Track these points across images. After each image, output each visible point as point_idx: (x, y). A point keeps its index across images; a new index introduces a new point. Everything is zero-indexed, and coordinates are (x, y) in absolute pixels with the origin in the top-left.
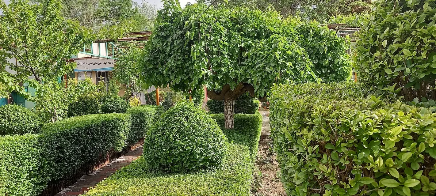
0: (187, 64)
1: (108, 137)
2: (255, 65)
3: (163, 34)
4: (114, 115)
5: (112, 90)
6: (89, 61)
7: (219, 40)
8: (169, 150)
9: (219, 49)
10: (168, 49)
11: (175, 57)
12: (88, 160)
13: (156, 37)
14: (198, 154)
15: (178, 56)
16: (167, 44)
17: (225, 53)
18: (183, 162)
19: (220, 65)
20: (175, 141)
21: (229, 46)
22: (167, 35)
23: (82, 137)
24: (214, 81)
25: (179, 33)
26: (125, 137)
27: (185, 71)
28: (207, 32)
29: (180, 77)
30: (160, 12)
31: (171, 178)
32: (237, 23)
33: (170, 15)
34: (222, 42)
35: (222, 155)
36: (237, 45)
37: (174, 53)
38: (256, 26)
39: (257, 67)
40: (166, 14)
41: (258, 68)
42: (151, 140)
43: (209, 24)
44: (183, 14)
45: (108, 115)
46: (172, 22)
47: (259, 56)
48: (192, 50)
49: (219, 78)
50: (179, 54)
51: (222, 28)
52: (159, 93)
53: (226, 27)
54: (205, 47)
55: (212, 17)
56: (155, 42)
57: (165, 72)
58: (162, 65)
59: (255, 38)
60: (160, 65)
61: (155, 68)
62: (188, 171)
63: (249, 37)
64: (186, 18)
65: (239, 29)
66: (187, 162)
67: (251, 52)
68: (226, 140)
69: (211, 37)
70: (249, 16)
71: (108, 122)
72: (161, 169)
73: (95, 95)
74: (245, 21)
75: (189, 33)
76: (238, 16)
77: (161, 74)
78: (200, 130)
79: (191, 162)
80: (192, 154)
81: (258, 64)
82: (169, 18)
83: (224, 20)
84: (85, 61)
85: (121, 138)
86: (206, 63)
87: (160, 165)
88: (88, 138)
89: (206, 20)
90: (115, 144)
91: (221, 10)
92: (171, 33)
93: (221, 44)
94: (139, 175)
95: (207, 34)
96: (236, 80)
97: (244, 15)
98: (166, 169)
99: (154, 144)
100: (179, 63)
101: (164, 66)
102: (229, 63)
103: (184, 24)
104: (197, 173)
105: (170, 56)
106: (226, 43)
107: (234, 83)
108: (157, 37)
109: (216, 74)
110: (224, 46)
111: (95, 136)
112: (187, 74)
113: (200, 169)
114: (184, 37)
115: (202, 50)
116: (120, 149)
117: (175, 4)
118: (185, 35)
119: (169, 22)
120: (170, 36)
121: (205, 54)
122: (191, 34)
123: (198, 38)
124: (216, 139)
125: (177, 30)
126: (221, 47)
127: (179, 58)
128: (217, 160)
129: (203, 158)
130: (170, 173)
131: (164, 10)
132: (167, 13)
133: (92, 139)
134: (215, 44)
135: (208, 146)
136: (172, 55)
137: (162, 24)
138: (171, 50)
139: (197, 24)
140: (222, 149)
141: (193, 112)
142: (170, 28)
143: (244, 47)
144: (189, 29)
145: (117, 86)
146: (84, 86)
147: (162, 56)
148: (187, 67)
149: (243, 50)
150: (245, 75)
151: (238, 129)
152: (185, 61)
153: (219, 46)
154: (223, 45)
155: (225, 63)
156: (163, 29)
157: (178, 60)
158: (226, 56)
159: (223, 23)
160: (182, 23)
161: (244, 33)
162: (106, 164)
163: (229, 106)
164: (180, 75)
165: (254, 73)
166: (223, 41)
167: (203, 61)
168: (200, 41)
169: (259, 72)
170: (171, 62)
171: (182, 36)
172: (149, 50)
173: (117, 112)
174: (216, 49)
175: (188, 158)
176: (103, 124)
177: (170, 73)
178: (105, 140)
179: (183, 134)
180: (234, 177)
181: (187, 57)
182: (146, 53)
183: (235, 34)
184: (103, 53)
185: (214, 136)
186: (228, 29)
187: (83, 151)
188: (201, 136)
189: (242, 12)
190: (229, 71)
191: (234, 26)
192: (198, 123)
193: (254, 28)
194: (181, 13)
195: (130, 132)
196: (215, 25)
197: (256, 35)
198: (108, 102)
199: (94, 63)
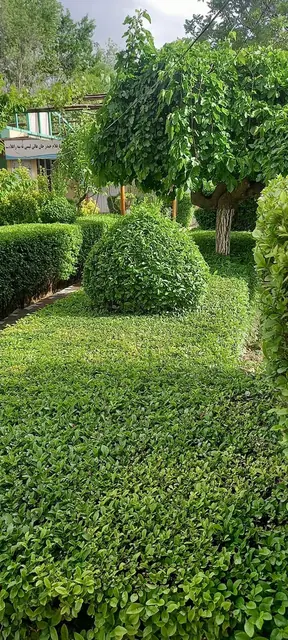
0: (160, 147)
1: (48, 258)
2: (270, 149)
3: (125, 94)
4: (57, 226)
5: (56, 189)
6: (26, 143)
7: (213, 104)
8: (118, 279)
9: (213, 121)
10: (132, 121)
11: (141, 134)
12: (20, 288)
13: (113, 100)
14: (160, 288)
15: (147, 132)
16: (130, 112)
17: (222, 128)
18: (137, 298)
19: (212, 149)
20: (126, 267)
21: (230, 116)
22: (130, 97)
23: (11, 256)
24: (201, 177)
25: (150, 92)
26: (73, 260)
27: (157, 158)
28: (195, 90)
29: (148, 168)
30: (120, 56)
31: (119, 320)
32: (248, 75)
33: (137, 61)
34: (218, 108)
35: (197, 292)
36: (243, 114)
37: (140, 127)
38: (279, 79)
39: (273, 152)
40: (130, 59)
41: (275, 154)
42: (93, 263)
43: (198, 77)
44: (158, 59)
45: (49, 225)
46: (139, 74)
47: (279, 134)
48: (168, 122)
49: (209, 170)
50: (148, 129)
51: (221, 83)
52: (125, 196)
53: (227, 81)
54: (189, 117)
55: (204, 63)
56: (111, 108)
57: (125, 159)
58: (122, 148)
59: (276, 101)
60: (118, 147)
61: (111, 153)
62: (145, 313)
63: (266, 99)
64: (162, 66)
65: (250, 84)
66: (143, 299)
67: (266, 126)
68: (206, 270)
69: (200, 100)
70: (269, 60)
71: (48, 235)
72: (107, 306)
73: (34, 196)
74: (263, 69)
75: (164, 93)
76: (249, 61)
77: (120, 162)
78: (165, 253)
79: (149, 299)
80: (151, 288)
81: (276, 147)
82: (136, 66)
83: (225, 69)
84: (19, 143)
85: (68, 261)
86: (189, 145)
87: (106, 300)
88: (20, 258)
89: (194, 69)
90: (59, 269)
91: (221, 51)
92: (137, 93)
93: (217, 112)
94: (76, 313)
95: (195, 95)
96: (236, 175)
97: (260, 59)
98: (114, 307)
99: (97, 270)
100: (148, 144)
101: (124, 150)
102: (228, 146)
103: (157, 76)
104: (157, 316)
105: (134, 132)
106: (225, 111)
107: (233, 180)
108: (116, 99)
109: (204, 164)
110: (222, 115)
111: (30, 255)
112: (159, 163)
113: (162, 310)
114: (156, 100)
115: (185, 122)
116: (66, 277)
117: (145, 41)
118: (159, 97)
119: (135, 74)
120: (134, 98)
121: (189, 129)
122: (168, 94)
123: (178, 102)
124: (189, 267)
125: (147, 87)
126: (217, 117)
127: (147, 136)
128: (189, 298)
129: (167, 294)
130: (120, 312)
131: (127, 51)
132: (131, 57)
133: (25, 259)
134: (207, 112)
135: (176, 277)
136: (137, 130)
137: (123, 77)
138: (135, 123)
139: (178, 76)
140: (197, 283)
141: (157, 223)
142: (136, 83)
143: (254, 118)
144: (166, 85)
145: (64, 183)
146: (14, 180)
147: (122, 132)
148: (159, 151)
149: (253, 122)
150: (253, 167)
151: (236, 255)
152: (156, 140)
153: (212, 116)
154: (220, 114)
155: (220, 146)
156: (124, 86)
157: (145, 139)
158: (223, 133)
159: (223, 74)
160: (154, 75)
161: (258, 92)
162: (48, 295)
163: (225, 218)
164: (148, 164)
165: (267, 164)
166: (220, 106)
167: (184, 141)
168: (182, 106)
169: (277, 161)
170: (135, 144)
171: (154, 97)
172: (102, 122)
173: (62, 221)
174: (207, 121)
175: (144, 292)
176: (41, 238)
177: (133, 161)
178: (44, 261)
179: (138, 257)
180: (212, 326)
181: (160, 134)
182: (98, 127)
183: (241, 95)
184: (45, 131)
185: (187, 262)
186: (231, 85)
187: (13, 276)
188: (165, 261)
189: (257, 53)
190: (226, 159)
191: (241, 79)
192: (163, 241)
193: (276, 82)
194: (154, 58)
195: (80, 252)
196: (209, 78)
197: (277, 95)
198: (49, 207)
199: (33, 146)
